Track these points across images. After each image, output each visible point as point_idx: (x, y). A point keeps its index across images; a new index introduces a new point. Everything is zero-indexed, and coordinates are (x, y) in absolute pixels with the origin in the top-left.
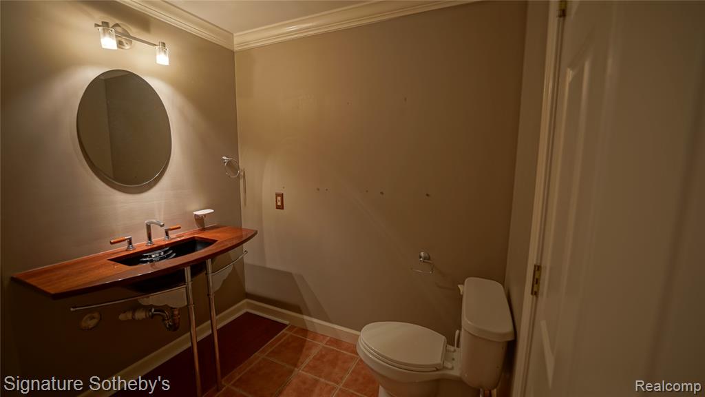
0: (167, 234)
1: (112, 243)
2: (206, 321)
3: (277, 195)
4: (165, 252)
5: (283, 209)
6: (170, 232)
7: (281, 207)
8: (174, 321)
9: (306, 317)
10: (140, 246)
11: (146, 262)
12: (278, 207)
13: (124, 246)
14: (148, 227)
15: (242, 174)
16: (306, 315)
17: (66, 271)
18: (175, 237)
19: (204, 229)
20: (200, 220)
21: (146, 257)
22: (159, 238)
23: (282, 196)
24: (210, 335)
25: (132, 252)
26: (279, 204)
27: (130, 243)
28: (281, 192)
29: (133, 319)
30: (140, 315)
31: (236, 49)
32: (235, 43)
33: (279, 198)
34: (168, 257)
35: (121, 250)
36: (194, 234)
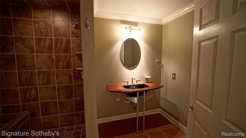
0: (137, 82)
1: (124, 82)
2: (142, 111)
3: (173, 74)
4: (135, 87)
5: (175, 79)
6: (138, 81)
7: (174, 79)
8: (135, 106)
9: (180, 124)
10: (130, 84)
11: (131, 88)
12: (173, 78)
13: (126, 83)
14: (132, 79)
15: (162, 66)
16: (180, 123)
17: (114, 86)
18: (139, 83)
19: (148, 82)
20: (147, 79)
21: (131, 87)
22: (135, 83)
23: (175, 74)
24: (142, 116)
25: (128, 85)
26: (174, 77)
27: (128, 83)
28: (175, 73)
29: (127, 103)
30: (128, 102)
31: (163, 24)
32: (163, 22)
33: (174, 75)
34: (136, 88)
35: (125, 84)
36: (144, 83)
